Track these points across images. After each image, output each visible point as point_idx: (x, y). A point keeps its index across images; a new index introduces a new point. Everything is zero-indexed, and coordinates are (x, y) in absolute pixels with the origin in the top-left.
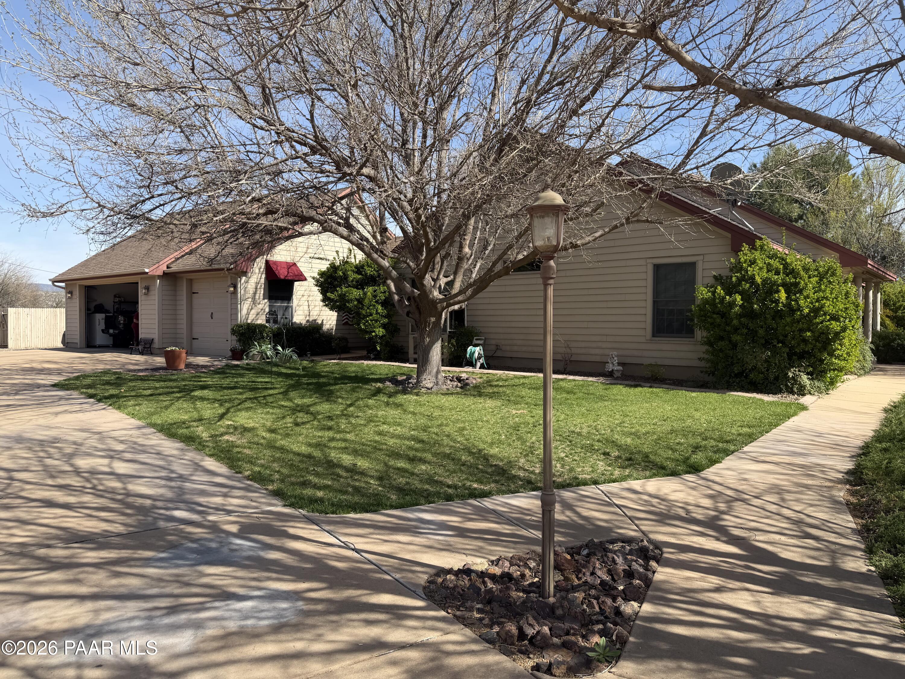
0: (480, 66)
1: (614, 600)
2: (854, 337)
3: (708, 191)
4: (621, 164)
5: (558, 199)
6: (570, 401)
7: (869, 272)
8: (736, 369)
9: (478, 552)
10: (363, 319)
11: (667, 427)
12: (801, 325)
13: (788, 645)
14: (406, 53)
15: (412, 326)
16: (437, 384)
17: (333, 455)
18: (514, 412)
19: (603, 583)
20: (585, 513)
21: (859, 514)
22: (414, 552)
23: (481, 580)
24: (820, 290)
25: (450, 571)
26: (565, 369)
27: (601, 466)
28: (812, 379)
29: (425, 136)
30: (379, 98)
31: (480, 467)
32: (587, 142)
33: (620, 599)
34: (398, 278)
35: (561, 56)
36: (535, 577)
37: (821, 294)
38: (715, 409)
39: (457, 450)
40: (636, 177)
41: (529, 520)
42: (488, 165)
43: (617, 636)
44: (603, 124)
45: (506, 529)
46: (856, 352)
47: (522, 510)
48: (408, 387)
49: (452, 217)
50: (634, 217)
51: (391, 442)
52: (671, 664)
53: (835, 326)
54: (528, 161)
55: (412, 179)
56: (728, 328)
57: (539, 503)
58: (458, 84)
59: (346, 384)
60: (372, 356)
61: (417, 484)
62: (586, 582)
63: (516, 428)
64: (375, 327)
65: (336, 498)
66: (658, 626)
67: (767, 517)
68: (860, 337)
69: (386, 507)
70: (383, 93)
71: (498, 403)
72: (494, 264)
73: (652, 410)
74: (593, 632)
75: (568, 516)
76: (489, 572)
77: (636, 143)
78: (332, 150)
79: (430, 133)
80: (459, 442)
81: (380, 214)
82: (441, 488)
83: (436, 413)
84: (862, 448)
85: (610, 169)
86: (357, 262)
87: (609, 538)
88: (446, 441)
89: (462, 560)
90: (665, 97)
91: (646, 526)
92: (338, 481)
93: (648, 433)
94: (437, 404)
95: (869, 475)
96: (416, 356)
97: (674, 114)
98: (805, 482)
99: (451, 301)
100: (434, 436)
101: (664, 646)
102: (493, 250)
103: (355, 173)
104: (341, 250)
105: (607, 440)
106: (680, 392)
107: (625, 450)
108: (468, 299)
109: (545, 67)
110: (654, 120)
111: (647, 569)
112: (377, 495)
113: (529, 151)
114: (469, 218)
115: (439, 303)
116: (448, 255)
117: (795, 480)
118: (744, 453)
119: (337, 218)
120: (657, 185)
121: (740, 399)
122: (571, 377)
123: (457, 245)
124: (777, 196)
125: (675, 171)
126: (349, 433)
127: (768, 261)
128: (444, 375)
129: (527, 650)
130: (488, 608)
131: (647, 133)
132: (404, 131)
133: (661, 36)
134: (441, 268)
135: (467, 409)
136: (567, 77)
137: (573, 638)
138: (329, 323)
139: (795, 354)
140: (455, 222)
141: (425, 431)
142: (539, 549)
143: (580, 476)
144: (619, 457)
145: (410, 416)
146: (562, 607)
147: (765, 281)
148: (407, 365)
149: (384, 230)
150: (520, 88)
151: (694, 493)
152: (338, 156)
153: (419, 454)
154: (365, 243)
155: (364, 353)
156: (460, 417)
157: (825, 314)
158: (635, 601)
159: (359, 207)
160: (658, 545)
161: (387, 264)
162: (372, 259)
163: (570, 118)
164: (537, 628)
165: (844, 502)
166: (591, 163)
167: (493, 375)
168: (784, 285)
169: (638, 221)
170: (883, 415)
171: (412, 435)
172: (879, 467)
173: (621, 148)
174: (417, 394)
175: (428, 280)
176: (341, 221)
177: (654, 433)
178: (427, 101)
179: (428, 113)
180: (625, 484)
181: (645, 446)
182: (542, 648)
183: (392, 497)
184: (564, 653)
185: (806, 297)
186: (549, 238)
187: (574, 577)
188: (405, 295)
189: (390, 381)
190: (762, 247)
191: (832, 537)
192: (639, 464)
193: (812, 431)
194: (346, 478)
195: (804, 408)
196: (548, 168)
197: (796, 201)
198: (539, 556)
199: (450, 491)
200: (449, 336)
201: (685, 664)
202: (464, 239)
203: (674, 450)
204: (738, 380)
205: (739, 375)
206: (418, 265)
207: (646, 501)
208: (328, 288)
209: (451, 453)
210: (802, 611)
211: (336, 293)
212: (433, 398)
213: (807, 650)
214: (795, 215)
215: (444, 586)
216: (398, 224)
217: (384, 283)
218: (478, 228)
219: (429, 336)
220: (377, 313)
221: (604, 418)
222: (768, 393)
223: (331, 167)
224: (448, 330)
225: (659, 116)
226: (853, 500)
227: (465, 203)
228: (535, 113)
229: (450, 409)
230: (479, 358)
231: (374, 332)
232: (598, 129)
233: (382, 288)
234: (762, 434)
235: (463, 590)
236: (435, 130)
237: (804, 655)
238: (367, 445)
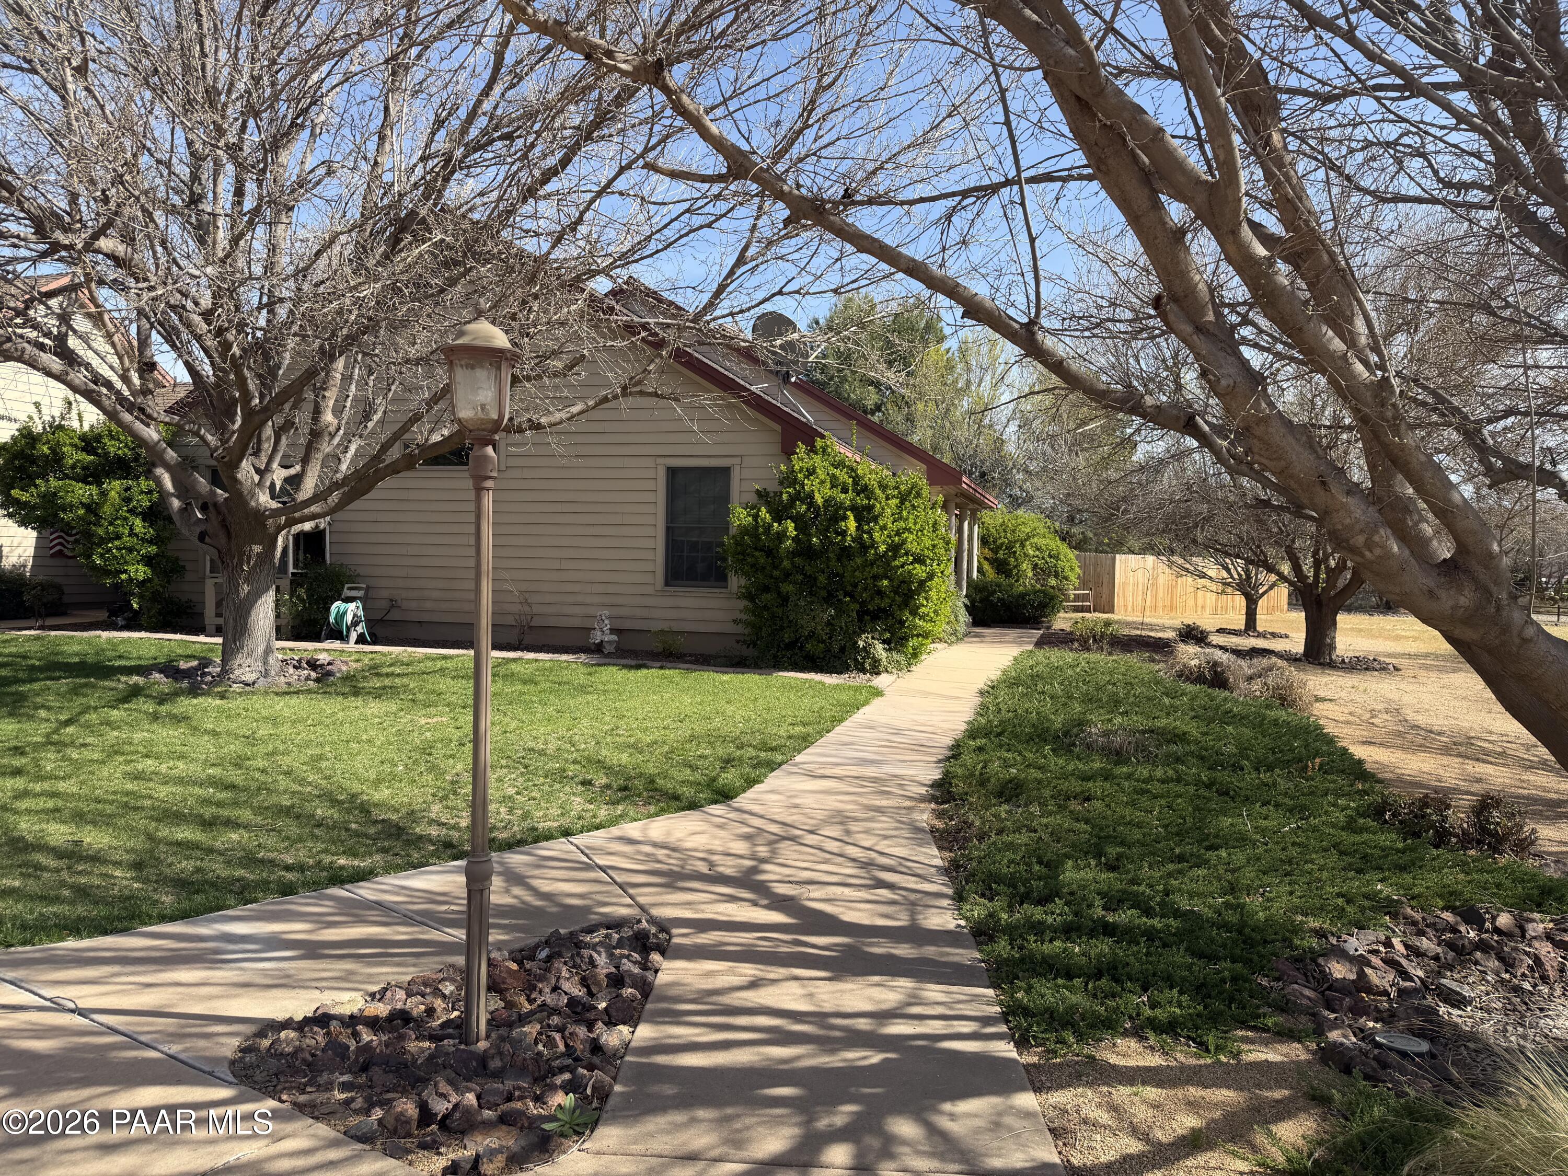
0: (356, 78)
1: (590, 1027)
2: (943, 588)
3: (748, 355)
4: (614, 293)
5: (500, 339)
6: (527, 698)
7: (964, 495)
8: (787, 636)
9: (346, 981)
10: (99, 545)
11: (685, 731)
12: (875, 570)
13: (851, 1055)
14: (200, 26)
15: (212, 561)
16: (266, 674)
17: (26, 827)
18: (423, 721)
19: (573, 1002)
20: (545, 886)
21: (946, 845)
22: (211, 998)
23: (349, 1031)
24: (901, 518)
25: (287, 1024)
26: (520, 642)
27: (577, 804)
28: (890, 650)
29: (239, 192)
30: (140, 103)
31: (353, 826)
32: (553, 247)
33: (600, 1024)
34: (179, 464)
35: (508, 89)
36: (454, 1009)
37: (902, 524)
38: (756, 700)
39: (305, 799)
40: (636, 319)
41: (445, 912)
42: (371, 263)
43: (593, 1087)
44: (580, 220)
45: (401, 933)
46: (946, 610)
47: (432, 897)
48: (202, 682)
49: (297, 353)
50: (635, 385)
51: (162, 791)
52: (679, 1117)
53: (920, 571)
54: (448, 264)
55: (209, 270)
56: (776, 573)
57: (462, 879)
58: (311, 104)
59: (58, 678)
60: (120, 621)
61: (218, 869)
62: (544, 1005)
63: (426, 750)
64: (126, 563)
65: (32, 913)
66: (661, 1059)
67: (826, 862)
68: (952, 588)
69: (149, 920)
70: (148, 95)
71: (393, 706)
72: (385, 447)
73: (663, 705)
74: (553, 1088)
75: (515, 897)
76: (366, 1013)
77: (637, 261)
78: (26, 194)
79: (250, 187)
80: (310, 784)
81: (138, 333)
82: (273, 872)
83: (264, 731)
84: (952, 748)
85: (593, 299)
86: (86, 427)
87: (585, 925)
88: (283, 783)
89: (312, 1000)
90: (681, 189)
91: (645, 897)
92: (39, 878)
93: (655, 743)
94: (264, 713)
95: (959, 787)
96: (220, 621)
97: (697, 221)
98: (878, 803)
99: (297, 515)
100: (257, 775)
101: (669, 1090)
102: (382, 422)
103: (80, 246)
104: (45, 402)
105: (589, 760)
106: (706, 675)
107: (617, 773)
108: (332, 511)
109: (479, 102)
110: (665, 226)
111: (645, 968)
112: (129, 898)
113: (450, 247)
114: (332, 358)
115: (270, 517)
116: (288, 425)
117: (865, 801)
118: (795, 765)
119: (35, 334)
120: (669, 336)
121: (793, 682)
122: (531, 656)
123: (308, 407)
124: (847, 372)
125: (698, 317)
126: (64, 779)
127: (832, 470)
128: (280, 657)
129: (434, 1141)
130: (362, 1079)
131: (653, 246)
132: (195, 177)
133: (671, 84)
134: (275, 450)
135: (328, 721)
136: (519, 128)
137: (519, 1105)
138: (16, 553)
139: (867, 612)
140: (305, 364)
141: (238, 766)
142: (460, 960)
143: (540, 826)
144: (608, 786)
145: (206, 738)
146: (500, 1053)
147: (827, 501)
148: (202, 638)
149: (147, 367)
150: (433, 133)
151: (722, 833)
152: (40, 207)
153: (224, 813)
154: (104, 391)
155: (103, 615)
156: (313, 737)
157: (907, 554)
158: (624, 1023)
159: (89, 315)
160: (664, 926)
161: (155, 436)
162: (120, 423)
163: (525, 200)
164: (454, 1098)
165: (928, 828)
166: (562, 285)
167: (384, 654)
168: (853, 508)
169: (641, 393)
170: (978, 700)
171: (210, 776)
172: (972, 775)
173: (612, 267)
174: (222, 696)
175: (246, 471)
176: (47, 341)
177: (664, 742)
178: (244, 128)
179: (247, 150)
180: (615, 831)
181: (650, 765)
182: (463, 1133)
183: (164, 898)
184: (501, 1134)
185: (883, 528)
186: (483, 407)
187: (522, 999)
188: (196, 499)
189: (161, 672)
190: (824, 449)
191: (911, 882)
192: (639, 795)
193: (888, 726)
194: (58, 870)
195: (878, 693)
196: (485, 282)
197: (872, 383)
198: (461, 972)
199: (290, 876)
200: (292, 582)
201: (701, 1113)
202: (324, 397)
203: (694, 768)
204: (789, 653)
205: (791, 645)
206: (224, 442)
207: (647, 855)
208: (13, 478)
209: (293, 806)
210: (870, 999)
211: (33, 489)
212: (257, 702)
213: (876, 1058)
214: (870, 403)
215: (274, 1053)
216: (180, 356)
217: (149, 474)
218: (351, 377)
219: (247, 581)
220: (132, 534)
221: (585, 722)
222: (831, 673)
223: (22, 228)
224: (291, 570)
225: (672, 221)
226: (940, 825)
227: (324, 328)
228: (460, 183)
229: (293, 722)
230: (355, 624)
231: (125, 571)
232: (573, 227)
233: (144, 484)
234: (821, 734)
235: (313, 1055)
236: (260, 183)
237: (873, 1066)
238: (106, 801)
